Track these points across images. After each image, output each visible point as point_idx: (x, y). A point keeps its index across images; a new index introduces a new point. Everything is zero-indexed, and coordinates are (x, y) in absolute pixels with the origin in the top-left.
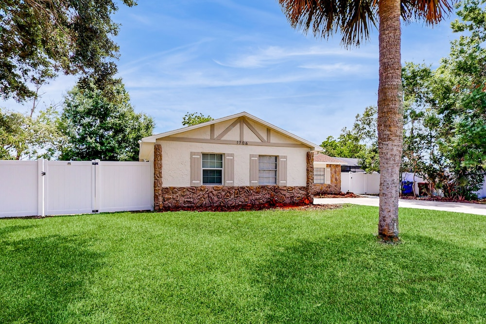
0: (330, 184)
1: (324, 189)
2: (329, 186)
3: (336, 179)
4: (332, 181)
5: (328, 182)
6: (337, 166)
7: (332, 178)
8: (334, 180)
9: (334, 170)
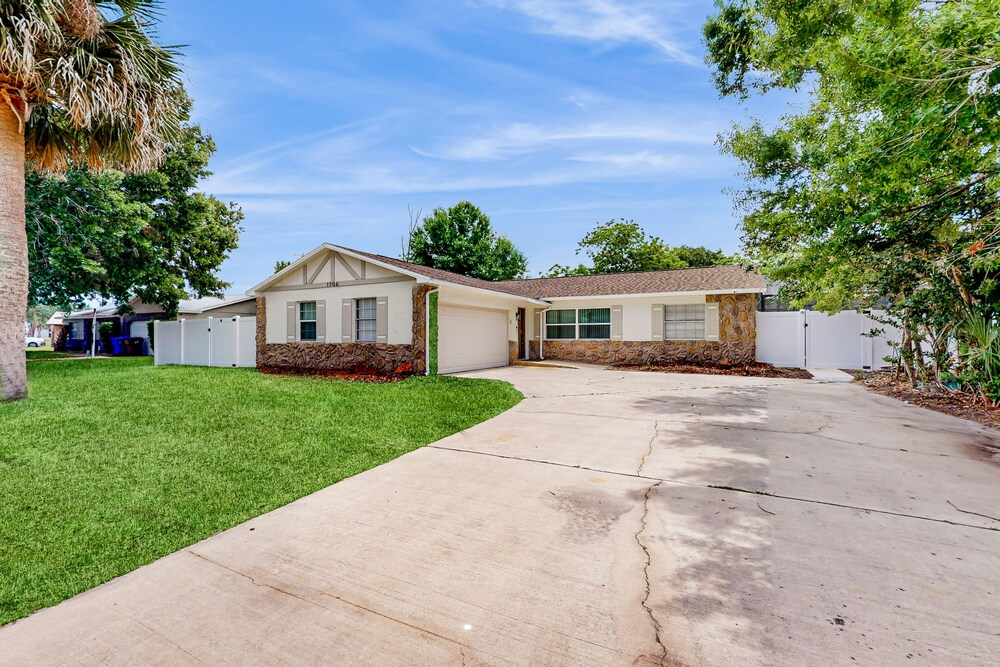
0: (717, 340)
1: (699, 351)
2: (716, 346)
3: (737, 329)
4: (723, 333)
5: (712, 335)
6: (740, 297)
7: (722, 325)
8: (731, 331)
9: (729, 307)
